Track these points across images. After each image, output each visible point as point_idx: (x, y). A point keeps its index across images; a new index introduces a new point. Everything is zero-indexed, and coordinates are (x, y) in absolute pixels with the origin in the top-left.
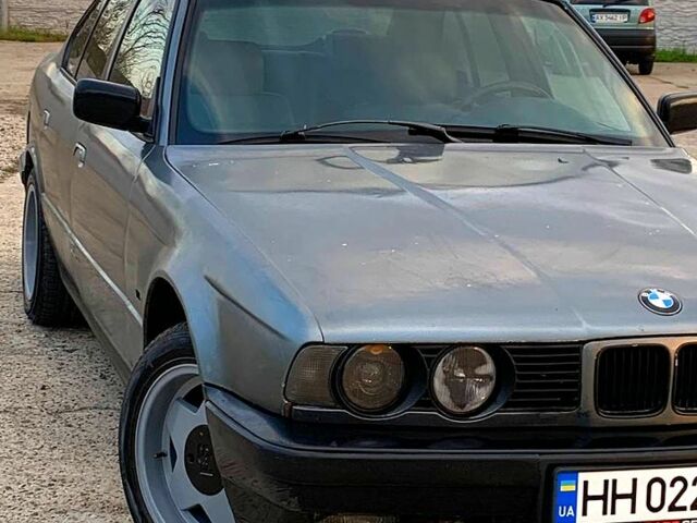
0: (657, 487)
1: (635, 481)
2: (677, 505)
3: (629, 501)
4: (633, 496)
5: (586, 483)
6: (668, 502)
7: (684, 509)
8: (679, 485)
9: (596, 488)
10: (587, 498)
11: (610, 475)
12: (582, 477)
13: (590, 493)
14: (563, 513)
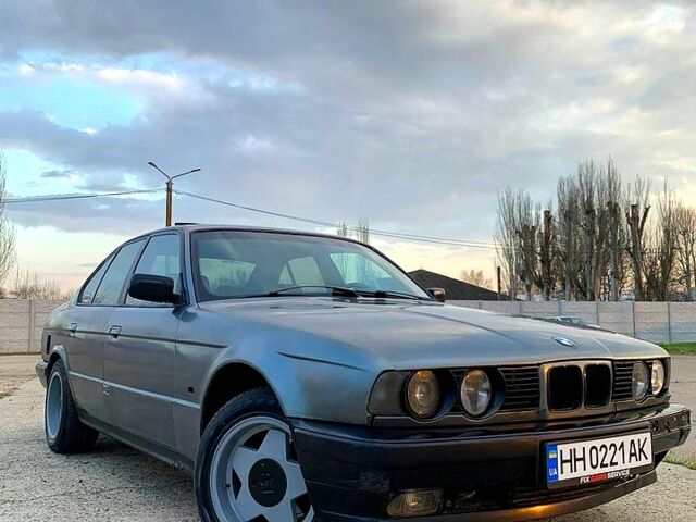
0: (594, 453)
1: (584, 449)
2: (604, 463)
3: (582, 462)
4: (583, 459)
5: (561, 452)
6: (600, 462)
7: (607, 465)
8: (604, 450)
9: (566, 456)
10: (563, 462)
11: (572, 446)
12: (560, 447)
13: (564, 458)
14: (552, 473)
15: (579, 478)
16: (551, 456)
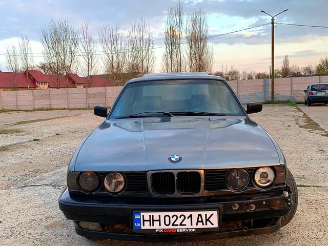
0: (167, 218)
1: (160, 216)
2: (175, 224)
3: (158, 222)
4: (159, 220)
5: (143, 216)
6: (172, 223)
7: (177, 225)
8: (175, 218)
9: (147, 218)
10: (144, 221)
11: (151, 214)
12: (142, 214)
13: (145, 219)
14: (137, 225)
15: (156, 229)
16: (137, 217)
